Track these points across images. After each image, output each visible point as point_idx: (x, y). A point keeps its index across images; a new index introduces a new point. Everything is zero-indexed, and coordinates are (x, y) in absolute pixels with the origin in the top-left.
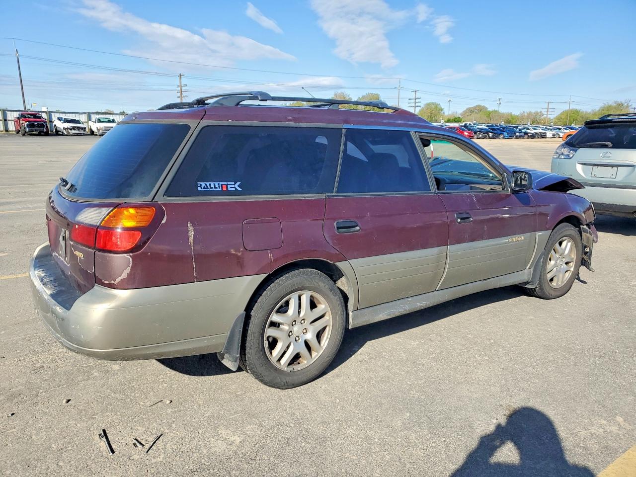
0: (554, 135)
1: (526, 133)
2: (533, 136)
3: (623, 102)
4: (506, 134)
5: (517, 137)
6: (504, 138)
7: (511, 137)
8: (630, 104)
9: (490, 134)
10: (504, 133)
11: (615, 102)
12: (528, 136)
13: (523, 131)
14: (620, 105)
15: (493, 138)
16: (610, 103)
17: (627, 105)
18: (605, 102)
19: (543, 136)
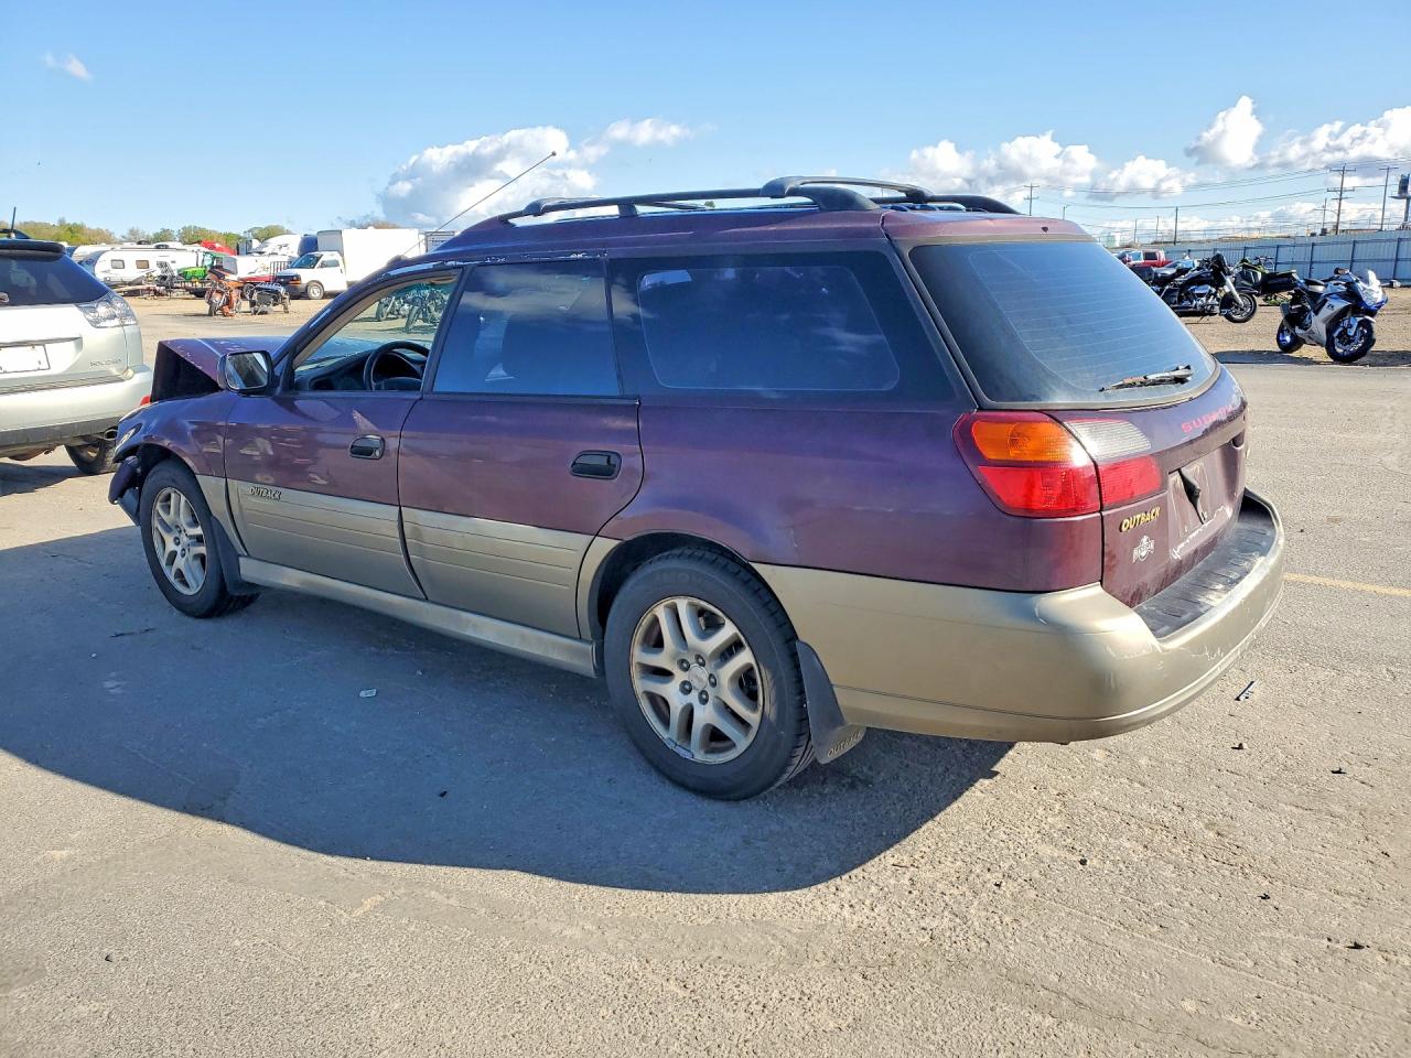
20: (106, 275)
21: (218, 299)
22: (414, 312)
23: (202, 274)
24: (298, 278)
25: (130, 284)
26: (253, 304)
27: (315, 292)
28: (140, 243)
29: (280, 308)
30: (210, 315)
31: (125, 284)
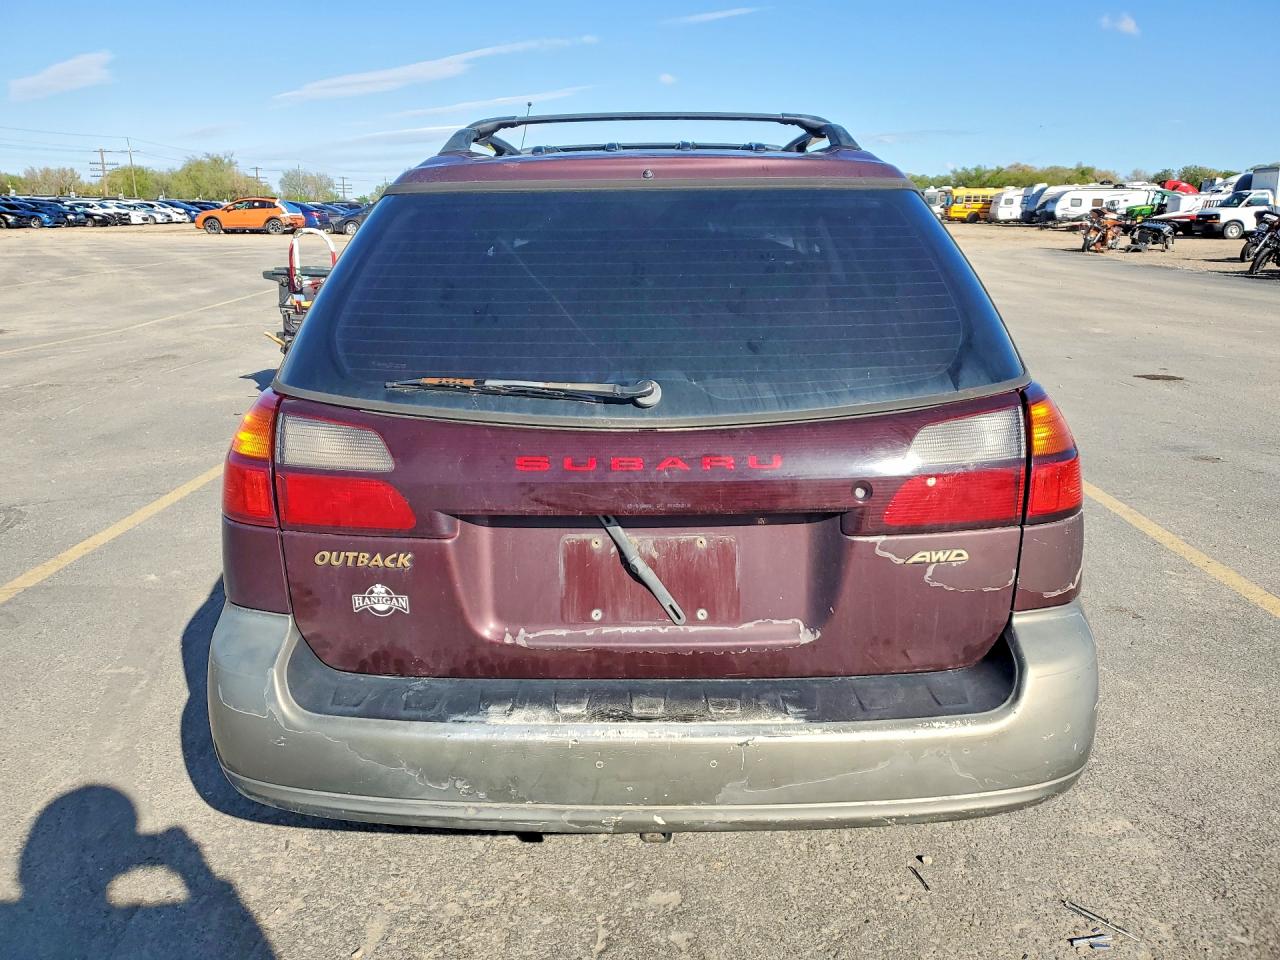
0: (145, 219)
1: (89, 216)
2: (105, 222)
3: (222, 156)
4: (45, 217)
5: (71, 224)
6: (42, 225)
7: (56, 224)
8: (234, 159)
9: (8, 217)
10: (40, 215)
11: (208, 155)
12: (95, 220)
13: (78, 210)
14: (217, 162)
15: (18, 226)
16: (199, 157)
17: (230, 161)
18: (189, 156)
19: (124, 221)
20: (1064, 212)
21: (1093, 236)
22: (1263, 253)
23: (1149, 212)
24: (1217, 216)
25: (1073, 220)
26: (1134, 241)
27: (1233, 232)
28: (1102, 183)
29: (1159, 246)
30: (1083, 250)
31: (1069, 220)
